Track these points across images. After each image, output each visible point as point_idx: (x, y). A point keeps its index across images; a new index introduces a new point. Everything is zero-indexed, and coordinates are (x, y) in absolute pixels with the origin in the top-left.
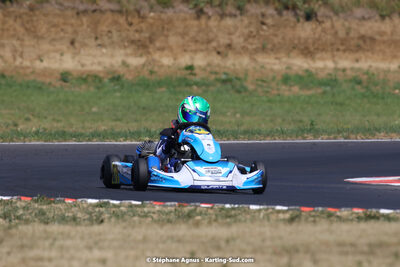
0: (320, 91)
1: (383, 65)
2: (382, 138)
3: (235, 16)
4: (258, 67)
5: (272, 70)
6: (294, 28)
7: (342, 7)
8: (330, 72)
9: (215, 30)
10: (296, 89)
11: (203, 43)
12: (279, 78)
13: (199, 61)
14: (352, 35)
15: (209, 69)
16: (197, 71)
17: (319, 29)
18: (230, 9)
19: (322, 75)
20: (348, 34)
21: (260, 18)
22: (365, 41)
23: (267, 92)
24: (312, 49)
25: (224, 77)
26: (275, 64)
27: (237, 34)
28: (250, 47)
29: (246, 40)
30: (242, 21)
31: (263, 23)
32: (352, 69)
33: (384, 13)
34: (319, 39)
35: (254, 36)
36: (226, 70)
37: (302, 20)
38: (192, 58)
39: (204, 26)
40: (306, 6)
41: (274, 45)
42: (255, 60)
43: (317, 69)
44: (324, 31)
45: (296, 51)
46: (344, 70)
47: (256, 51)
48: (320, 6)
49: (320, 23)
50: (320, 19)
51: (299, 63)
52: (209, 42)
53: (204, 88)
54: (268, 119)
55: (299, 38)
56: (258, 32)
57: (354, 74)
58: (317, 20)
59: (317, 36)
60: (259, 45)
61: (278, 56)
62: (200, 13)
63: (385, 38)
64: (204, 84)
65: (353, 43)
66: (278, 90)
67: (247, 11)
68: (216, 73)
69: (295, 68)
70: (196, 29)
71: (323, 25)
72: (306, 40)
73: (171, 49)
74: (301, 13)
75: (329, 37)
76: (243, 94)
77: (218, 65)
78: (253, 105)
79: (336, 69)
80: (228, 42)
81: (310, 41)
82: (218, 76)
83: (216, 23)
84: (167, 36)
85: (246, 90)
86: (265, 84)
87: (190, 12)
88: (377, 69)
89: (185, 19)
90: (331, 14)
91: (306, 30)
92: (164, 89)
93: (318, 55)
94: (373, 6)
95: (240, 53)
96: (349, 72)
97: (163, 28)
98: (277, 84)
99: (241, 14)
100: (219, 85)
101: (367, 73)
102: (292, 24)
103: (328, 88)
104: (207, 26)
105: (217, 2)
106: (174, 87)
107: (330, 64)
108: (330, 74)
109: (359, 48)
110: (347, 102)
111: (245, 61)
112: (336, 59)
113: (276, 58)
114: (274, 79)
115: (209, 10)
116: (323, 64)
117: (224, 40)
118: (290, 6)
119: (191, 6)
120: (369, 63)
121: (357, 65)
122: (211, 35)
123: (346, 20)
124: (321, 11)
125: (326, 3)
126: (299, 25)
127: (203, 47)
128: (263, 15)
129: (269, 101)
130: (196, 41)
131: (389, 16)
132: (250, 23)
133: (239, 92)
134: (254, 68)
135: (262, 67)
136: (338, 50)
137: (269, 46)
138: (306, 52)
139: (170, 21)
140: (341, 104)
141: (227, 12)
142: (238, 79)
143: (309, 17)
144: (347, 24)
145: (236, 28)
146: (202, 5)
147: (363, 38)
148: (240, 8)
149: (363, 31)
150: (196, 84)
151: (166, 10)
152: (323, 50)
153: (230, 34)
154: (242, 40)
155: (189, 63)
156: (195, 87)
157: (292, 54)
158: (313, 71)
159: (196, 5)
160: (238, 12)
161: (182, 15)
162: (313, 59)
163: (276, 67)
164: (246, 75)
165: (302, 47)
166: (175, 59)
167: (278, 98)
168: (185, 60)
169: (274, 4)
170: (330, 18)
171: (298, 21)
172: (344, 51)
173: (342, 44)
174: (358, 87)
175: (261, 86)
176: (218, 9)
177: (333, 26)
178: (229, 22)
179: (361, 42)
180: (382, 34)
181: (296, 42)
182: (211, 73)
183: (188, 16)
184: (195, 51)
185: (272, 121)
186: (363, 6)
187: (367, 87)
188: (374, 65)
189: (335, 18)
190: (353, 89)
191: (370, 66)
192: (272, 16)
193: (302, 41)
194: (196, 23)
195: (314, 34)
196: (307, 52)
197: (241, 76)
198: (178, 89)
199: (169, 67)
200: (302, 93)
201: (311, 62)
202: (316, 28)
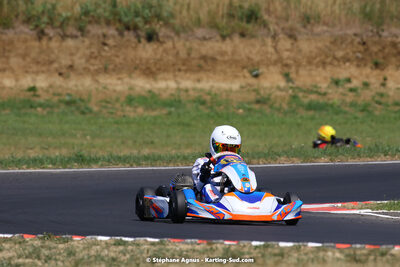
0: (165, 111)
1: (224, 86)
2: (284, 163)
3: (76, 37)
4: (100, 88)
5: (115, 91)
6: (135, 48)
7: (183, 27)
8: (173, 92)
9: (56, 51)
10: (140, 110)
11: (44, 64)
12: (122, 99)
13: (41, 82)
14: (193, 55)
15: (51, 91)
16: (39, 92)
17: (161, 49)
18: (71, 30)
19: (165, 96)
20: (189, 54)
21: (102, 39)
22: (206, 61)
23: (112, 113)
24: (154, 69)
25: (67, 98)
26: (117, 85)
27: (79, 55)
28: (92, 68)
29: (87, 61)
30: (83, 42)
31: (105, 44)
32: (194, 89)
33: (225, 33)
34: (161, 60)
35: (96, 58)
36: (69, 92)
37: (143, 40)
38: (34, 80)
39: (45, 47)
40: (147, 26)
41: (116, 66)
42: (97, 81)
43: (159, 89)
44: (165, 51)
45: (138, 72)
46: (187, 91)
47: (98, 72)
48: (161, 26)
49: (162, 43)
50: (161, 39)
51: (142, 84)
52: (51, 62)
53: (48, 109)
54: (119, 141)
55: (141, 60)
56: (99, 52)
57: (197, 95)
58: (158, 40)
59: (158, 57)
60: (101, 66)
61: (120, 76)
62: (41, 34)
63: (226, 58)
64: (48, 106)
65: (194, 62)
66: (123, 111)
67: (89, 32)
68: (59, 95)
69: (137, 89)
70: (37, 50)
71: (165, 45)
72: (148, 60)
73: (12, 71)
74: (142, 34)
75: (171, 58)
76: (88, 116)
77: (60, 87)
78: (101, 127)
79: (178, 89)
80: (69, 63)
81: (152, 61)
82: (61, 98)
83: (57, 44)
84: (8, 58)
85: (91, 111)
86: (109, 106)
87: (32, 32)
88: (219, 89)
89: (25, 41)
90: (173, 34)
91: (147, 51)
92: (7, 112)
93: (160, 76)
94: (214, 25)
95: (81, 74)
96: (191, 93)
97: (4, 49)
98: (122, 106)
99: (82, 35)
100: (63, 107)
101: (209, 94)
102: (133, 45)
103: (173, 109)
104: (48, 48)
105: (57, 24)
106: (19, 109)
107: (172, 84)
108: (172, 95)
109: (200, 68)
110: (193, 123)
111: (87, 82)
112: (178, 79)
113: (119, 79)
114: (117, 100)
115: (50, 32)
116: (166, 85)
117: (65, 61)
118: (131, 27)
119: (31, 27)
120: (211, 83)
121: (199, 86)
122: (53, 56)
123: (187, 40)
124: (162, 32)
125: (167, 24)
126: (141, 45)
127: (44, 68)
128: (104, 36)
129: (117, 123)
130: (38, 63)
131: (230, 36)
132: (91, 44)
133: (83, 113)
134: (97, 89)
135: (105, 88)
136: (180, 70)
137: (111, 67)
138: (147, 72)
139: (11, 42)
140: (188, 125)
141: (68, 33)
142: (82, 100)
143: (151, 37)
144: (188, 44)
145: (78, 49)
146: (43, 26)
147: (204, 58)
148: (81, 29)
149: (204, 51)
150: (41, 105)
151: (6, 31)
152: (166, 70)
153: (72, 54)
154: (83, 61)
155: (32, 85)
156: (39, 109)
157: (134, 75)
158: (156, 92)
159: (37, 26)
160: (79, 34)
161: (23, 36)
162: (155, 79)
163: (119, 88)
164: (90, 95)
165: (144, 67)
166: (17, 80)
167: (124, 120)
168: (27, 82)
169: (115, 24)
170: (172, 38)
171: (139, 41)
172: (186, 71)
173: (184, 64)
174: (201, 107)
175: (105, 107)
176: (59, 30)
177: (174, 47)
178: (70, 42)
179: (202, 62)
180: (223, 53)
181: (138, 62)
182: (54, 94)
183: (29, 37)
184: (37, 73)
185: (123, 143)
186: (204, 27)
187: (211, 108)
188: (216, 85)
189: (176, 38)
190: (197, 109)
191: (212, 87)
192: (114, 36)
193: (144, 61)
194: (37, 44)
195: (156, 54)
196: (150, 72)
197: (85, 97)
198: (23, 111)
199: (11, 88)
200: (146, 114)
201: (153, 83)
202: (157, 48)
